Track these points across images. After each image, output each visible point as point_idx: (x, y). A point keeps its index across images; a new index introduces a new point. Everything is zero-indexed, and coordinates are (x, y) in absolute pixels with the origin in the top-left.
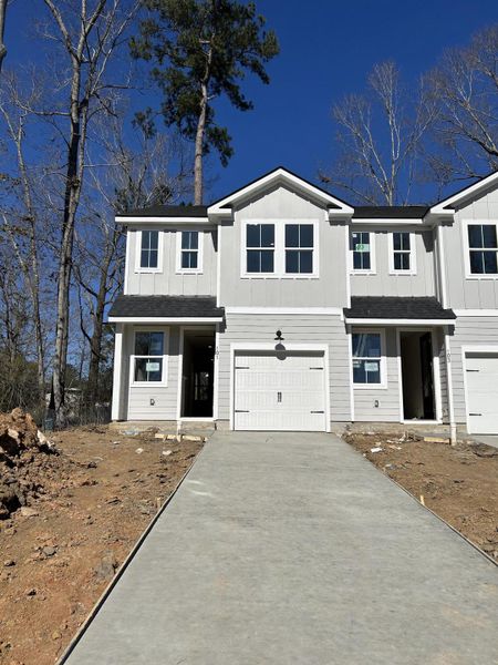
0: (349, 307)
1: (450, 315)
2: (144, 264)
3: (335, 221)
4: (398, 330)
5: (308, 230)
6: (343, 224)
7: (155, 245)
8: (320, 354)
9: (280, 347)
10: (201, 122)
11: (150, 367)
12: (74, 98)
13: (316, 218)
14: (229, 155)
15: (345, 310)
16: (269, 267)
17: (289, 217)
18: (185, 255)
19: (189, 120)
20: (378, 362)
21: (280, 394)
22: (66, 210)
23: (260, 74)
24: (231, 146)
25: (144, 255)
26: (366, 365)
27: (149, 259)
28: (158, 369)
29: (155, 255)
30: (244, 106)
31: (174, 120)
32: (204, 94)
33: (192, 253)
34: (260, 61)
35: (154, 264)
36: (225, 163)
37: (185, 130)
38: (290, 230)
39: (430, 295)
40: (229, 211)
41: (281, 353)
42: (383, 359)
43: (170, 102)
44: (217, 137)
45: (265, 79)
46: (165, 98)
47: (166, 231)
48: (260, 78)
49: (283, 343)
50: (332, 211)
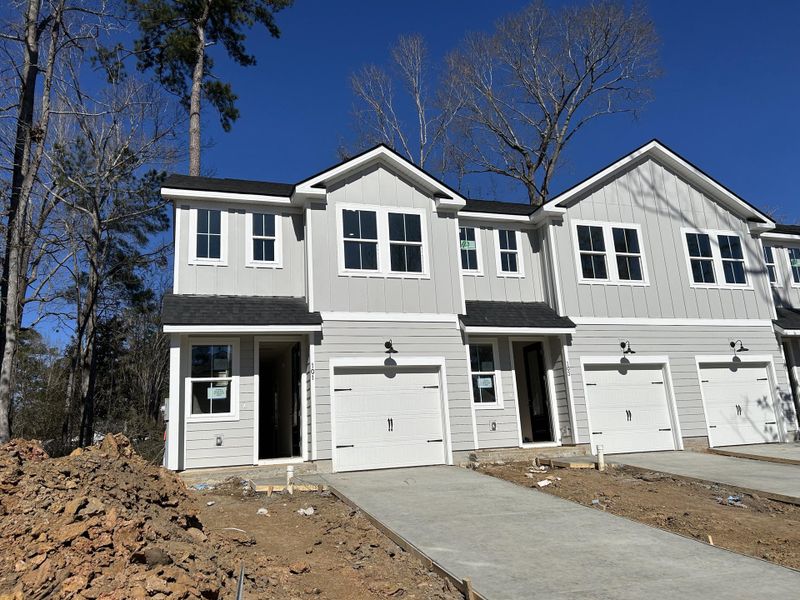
0: (464, 313)
1: (567, 323)
2: (201, 253)
3: (444, 213)
4: (511, 340)
5: (414, 221)
6: (452, 216)
7: (217, 228)
8: (436, 369)
9: (389, 361)
10: (198, 73)
11: (213, 394)
12: (32, 17)
13: (423, 208)
14: (233, 117)
15: (460, 317)
16: (372, 264)
17: (391, 204)
18: (257, 243)
19: (174, 68)
20: (491, 376)
21: (390, 421)
22: (17, 171)
23: (268, 24)
24: (236, 107)
25: (201, 241)
26: (480, 381)
27: (209, 247)
28: (224, 396)
29: (216, 242)
30: (245, 60)
31: (151, 65)
32: (202, 38)
33: (266, 241)
34: (269, 9)
35: (216, 254)
36: (226, 126)
37: (167, 79)
38: (395, 219)
39: (539, 301)
40: (322, 191)
41: (390, 369)
42: (498, 373)
43: (146, 40)
44: (217, 93)
45: (275, 32)
46: (140, 35)
47: (232, 211)
48: (266, 29)
49: (394, 357)
50: (443, 201)
